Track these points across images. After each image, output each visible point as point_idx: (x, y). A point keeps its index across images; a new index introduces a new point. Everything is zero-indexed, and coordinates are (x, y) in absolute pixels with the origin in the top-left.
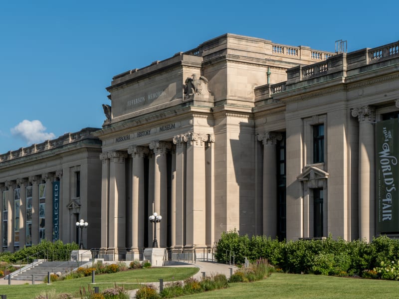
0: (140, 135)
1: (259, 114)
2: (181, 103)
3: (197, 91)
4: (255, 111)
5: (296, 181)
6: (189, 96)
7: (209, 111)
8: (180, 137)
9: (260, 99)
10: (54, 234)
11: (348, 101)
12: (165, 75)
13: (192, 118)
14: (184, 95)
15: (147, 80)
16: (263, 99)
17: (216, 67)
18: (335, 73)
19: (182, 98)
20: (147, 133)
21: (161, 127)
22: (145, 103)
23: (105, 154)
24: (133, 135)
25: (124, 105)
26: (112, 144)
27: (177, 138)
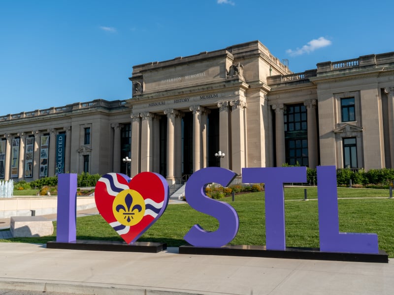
0: (176, 102)
1: (275, 92)
2: (225, 80)
3: (239, 73)
4: (272, 90)
5: (330, 132)
6: (233, 77)
7: (247, 87)
8: (226, 103)
9: (273, 84)
10: (57, 169)
11: (379, 83)
12: (205, 63)
13: (238, 90)
14: (226, 76)
15: (185, 66)
16: (275, 83)
17: (247, 61)
18: (367, 66)
19: (225, 77)
20: (185, 101)
21: (202, 97)
22: (181, 81)
23: (137, 114)
24: (169, 102)
25: (157, 83)
26: (144, 108)
27: (221, 103)
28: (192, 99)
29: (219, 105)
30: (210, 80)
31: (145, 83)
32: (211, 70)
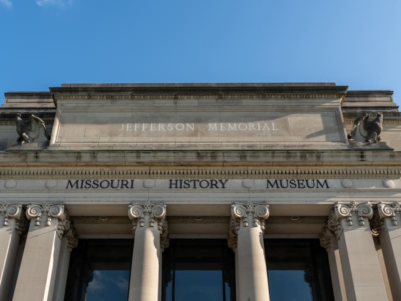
0: (176, 185)
2: (345, 148)
20: (213, 185)
21: (272, 181)
22: (195, 134)
23: (13, 205)
24: (150, 182)
25: (106, 128)
26: (48, 189)
27: (348, 206)
28: (235, 183)
29: (342, 211)
30: (295, 141)
31: (62, 122)
32: (293, 119)
